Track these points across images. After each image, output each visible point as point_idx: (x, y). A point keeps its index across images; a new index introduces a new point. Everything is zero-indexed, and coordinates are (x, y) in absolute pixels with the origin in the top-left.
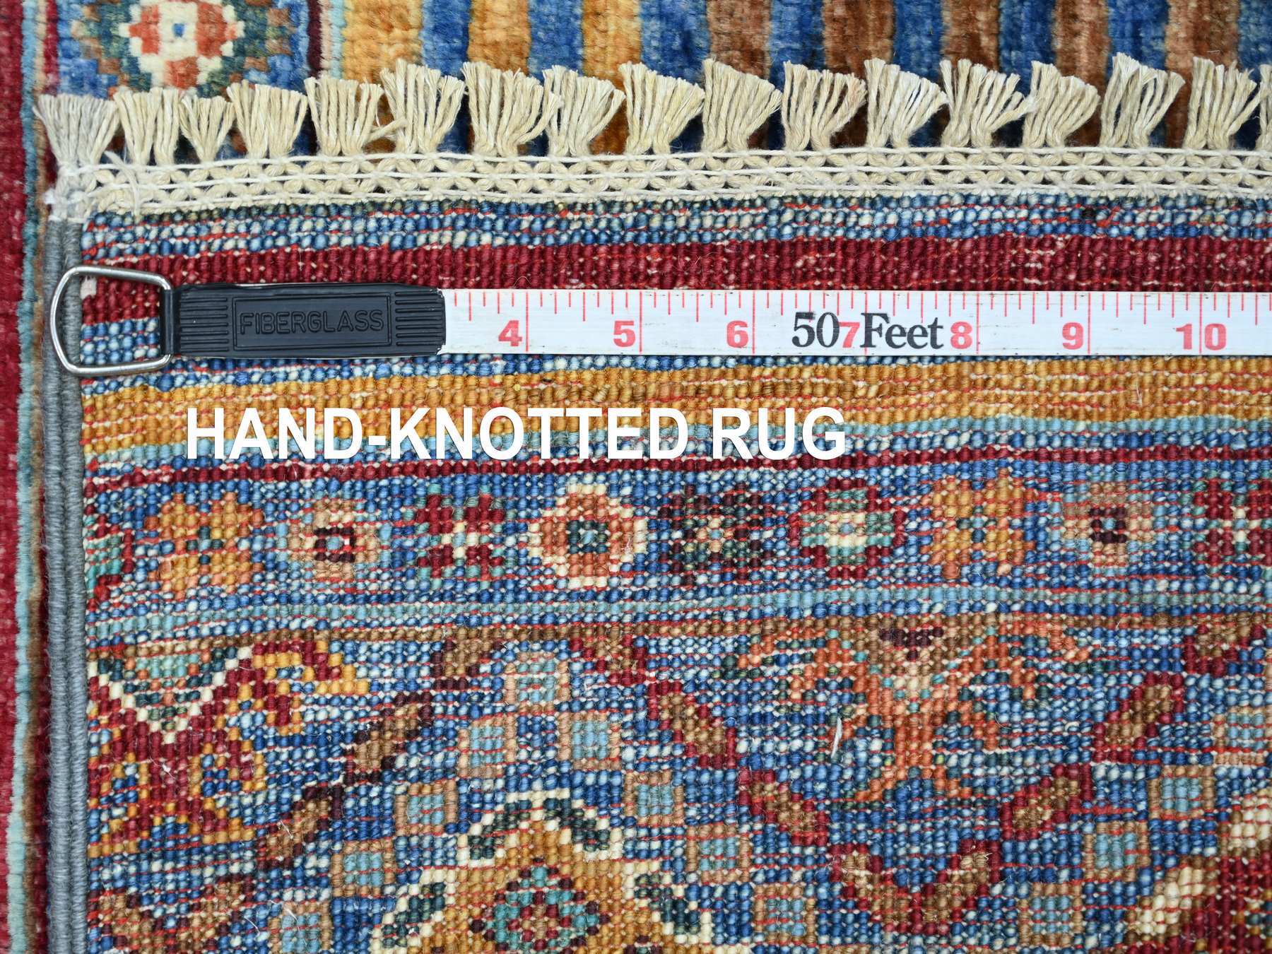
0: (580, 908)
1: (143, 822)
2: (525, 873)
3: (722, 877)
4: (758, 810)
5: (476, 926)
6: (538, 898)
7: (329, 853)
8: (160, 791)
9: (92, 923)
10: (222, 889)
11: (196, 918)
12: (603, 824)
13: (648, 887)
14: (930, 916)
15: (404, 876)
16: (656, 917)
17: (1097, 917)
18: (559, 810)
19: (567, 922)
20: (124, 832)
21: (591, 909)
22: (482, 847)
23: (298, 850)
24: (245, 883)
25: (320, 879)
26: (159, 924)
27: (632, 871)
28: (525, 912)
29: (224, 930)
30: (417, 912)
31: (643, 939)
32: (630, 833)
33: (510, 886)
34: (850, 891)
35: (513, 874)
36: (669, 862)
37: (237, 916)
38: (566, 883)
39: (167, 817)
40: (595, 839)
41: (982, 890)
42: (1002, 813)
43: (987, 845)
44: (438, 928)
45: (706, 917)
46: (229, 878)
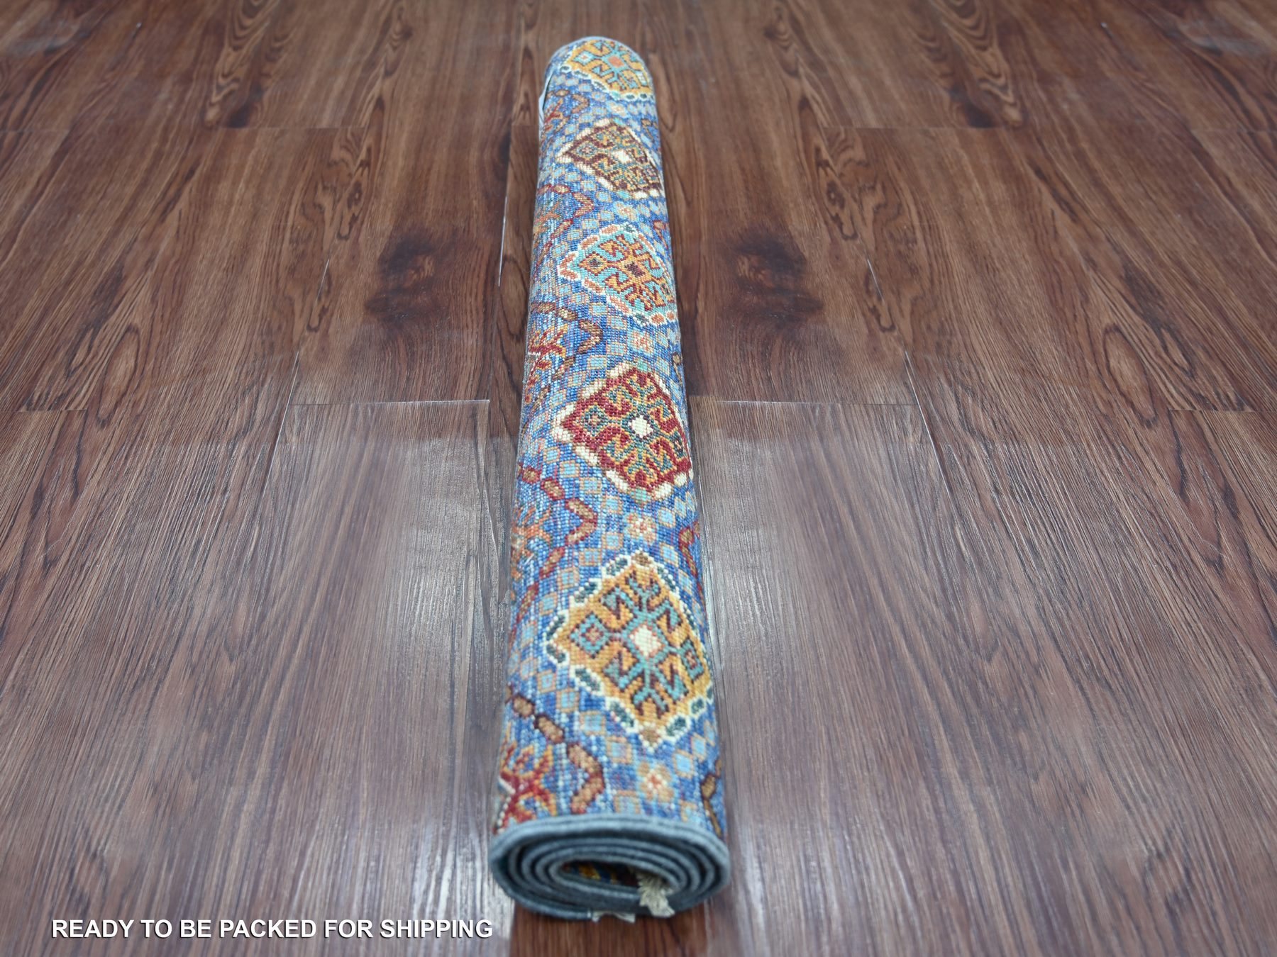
0: (587, 621)
1: (541, 793)
2: (573, 641)
3: (577, 575)
4: (552, 570)
5: (593, 657)
6: (583, 635)
7: (560, 714)
8: (531, 788)
9: (585, 812)
10: (572, 755)
11: (584, 765)
12: (556, 618)
13: (580, 598)
14: (591, 517)
15: (571, 684)
16: (591, 596)
17: (592, 473)
18: (550, 634)
19: (593, 626)
20: (546, 800)
21: (588, 617)
22: (561, 658)
23: (558, 727)
24: (570, 746)
25: (571, 717)
26: (587, 781)
27: (574, 604)
28: (588, 639)
29: (589, 754)
30: (586, 678)
31: (600, 601)
32: (559, 608)
33: (578, 645)
34: (582, 539)
35: (573, 645)
36: (570, 593)
37: (584, 749)
38: (577, 626)
39: (541, 783)
40: (561, 620)
41: (582, 503)
42: (555, 500)
43: (566, 503)
44: (593, 671)
45: (591, 580)
46: (568, 753)
